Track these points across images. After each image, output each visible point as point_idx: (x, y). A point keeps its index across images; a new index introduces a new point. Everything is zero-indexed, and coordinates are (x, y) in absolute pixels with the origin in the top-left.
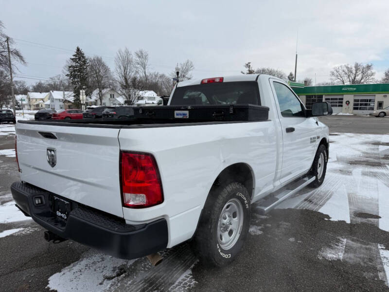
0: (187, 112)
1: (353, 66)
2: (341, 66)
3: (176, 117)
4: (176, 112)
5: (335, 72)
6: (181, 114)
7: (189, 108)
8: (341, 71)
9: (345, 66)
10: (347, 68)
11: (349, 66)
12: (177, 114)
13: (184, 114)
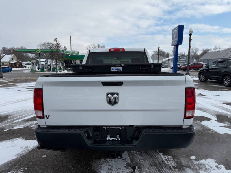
0: (121, 68)
1: (97, 45)
2: (91, 45)
3: (112, 70)
4: (112, 68)
5: (89, 48)
6: (116, 69)
7: (123, 65)
8: (91, 48)
9: (93, 45)
10: (94, 46)
11: (95, 45)
12: (113, 69)
13: (119, 69)
